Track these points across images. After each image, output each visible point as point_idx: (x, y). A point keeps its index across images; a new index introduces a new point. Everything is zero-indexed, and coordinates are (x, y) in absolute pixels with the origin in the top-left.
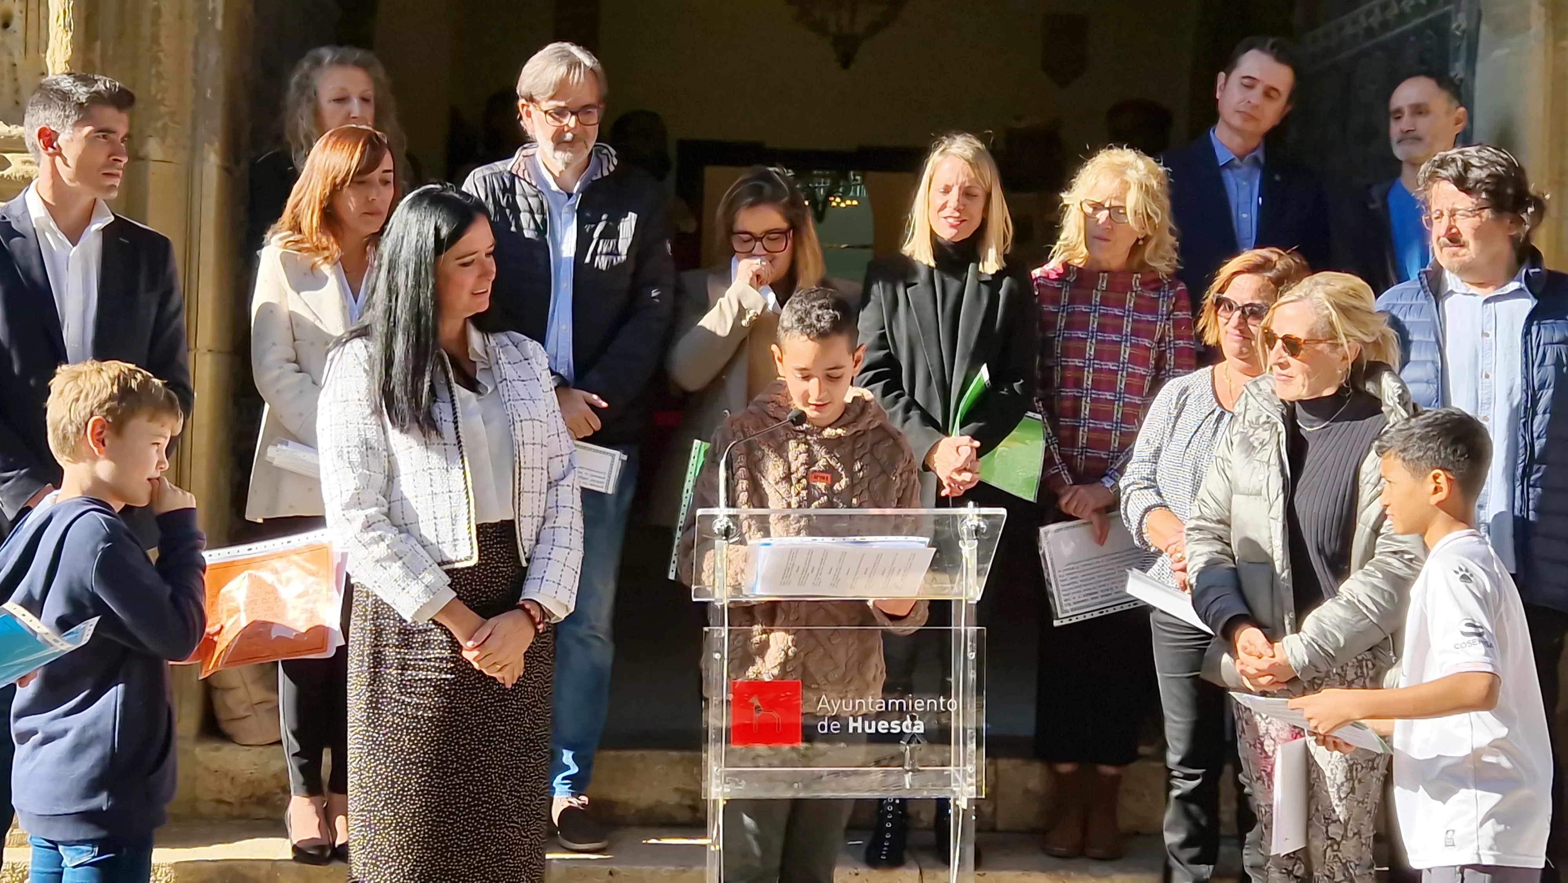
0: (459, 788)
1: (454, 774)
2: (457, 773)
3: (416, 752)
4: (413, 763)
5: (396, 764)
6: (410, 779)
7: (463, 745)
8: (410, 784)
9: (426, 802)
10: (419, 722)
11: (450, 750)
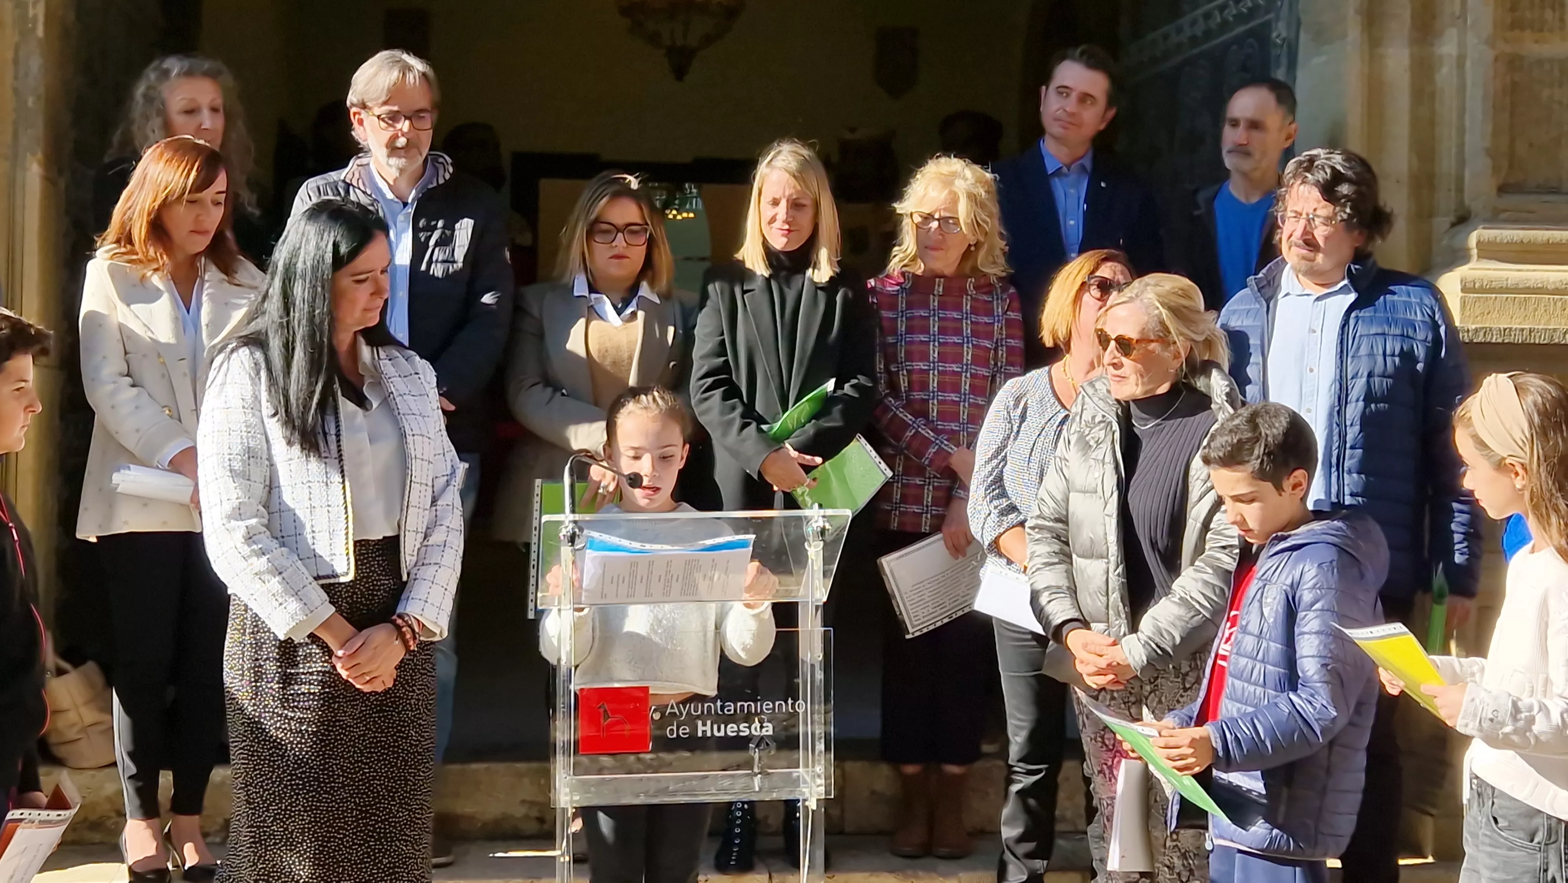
0: (346, 802)
1: (341, 788)
2: (344, 786)
3: (302, 767)
4: (301, 779)
5: (282, 779)
6: (298, 794)
7: (348, 758)
8: (297, 799)
9: (315, 817)
10: (303, 737)
11: (336, 764)
